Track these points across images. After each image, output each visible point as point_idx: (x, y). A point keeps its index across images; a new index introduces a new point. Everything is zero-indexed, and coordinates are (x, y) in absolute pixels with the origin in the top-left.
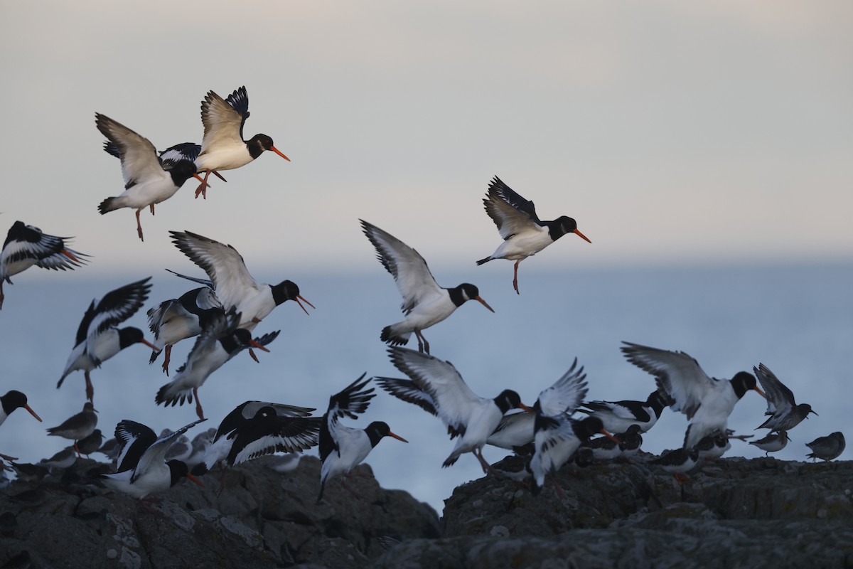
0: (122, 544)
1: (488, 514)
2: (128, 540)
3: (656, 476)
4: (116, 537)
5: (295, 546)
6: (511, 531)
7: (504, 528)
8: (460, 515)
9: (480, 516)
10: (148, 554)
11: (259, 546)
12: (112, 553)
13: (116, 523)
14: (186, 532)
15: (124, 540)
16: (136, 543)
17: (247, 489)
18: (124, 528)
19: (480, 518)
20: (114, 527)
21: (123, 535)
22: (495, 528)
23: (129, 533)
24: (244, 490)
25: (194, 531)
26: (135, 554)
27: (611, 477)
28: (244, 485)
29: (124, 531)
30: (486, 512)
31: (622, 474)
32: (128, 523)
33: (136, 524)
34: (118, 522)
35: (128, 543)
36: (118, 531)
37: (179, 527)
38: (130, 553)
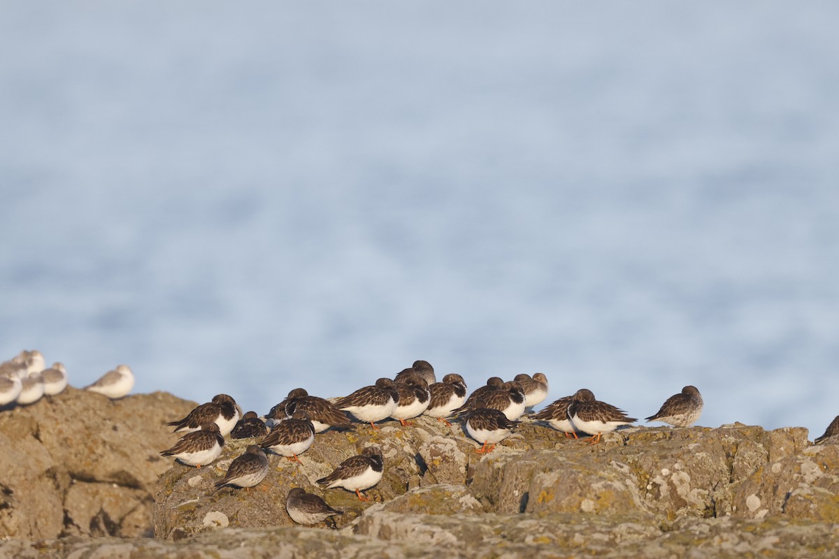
1: (206, 495)
3: (432, 446)
5: (114, 518)
6: (231, 519)
7: (221, 514)
8: (171, 497)
9: (196, 498)
19: (195, 501)
22: (209, 514)
24: (37, 442)
27: (384, 444)
28: (37, 436)
30: (204, 493)
31: (399, 441)
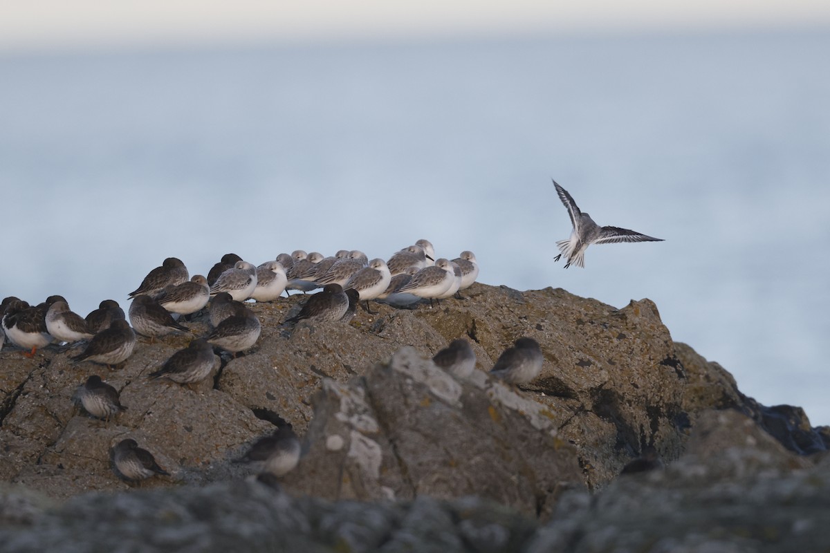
0: (351, 427)
2: (360, 420)
4: (341, 417)
10: (391, 441)
11: (550, 428)
12: (335, 442)
13: (339, 393)
14: (449, 406)
15: (354, 420)
16: (373, 425)
17: (477, 341)
18: (353, 401)
20: (336, 401)
21: (350, 413)
23: (360, 409)
25: (461, 405)
26: (371, 443)
29: (353, 406)
32: (357, 393)
33: (370, 396)
34: (342, 391)
35: (360, 426)
36: (344, 407)
37: (438, 399)
38: (364, 442)
